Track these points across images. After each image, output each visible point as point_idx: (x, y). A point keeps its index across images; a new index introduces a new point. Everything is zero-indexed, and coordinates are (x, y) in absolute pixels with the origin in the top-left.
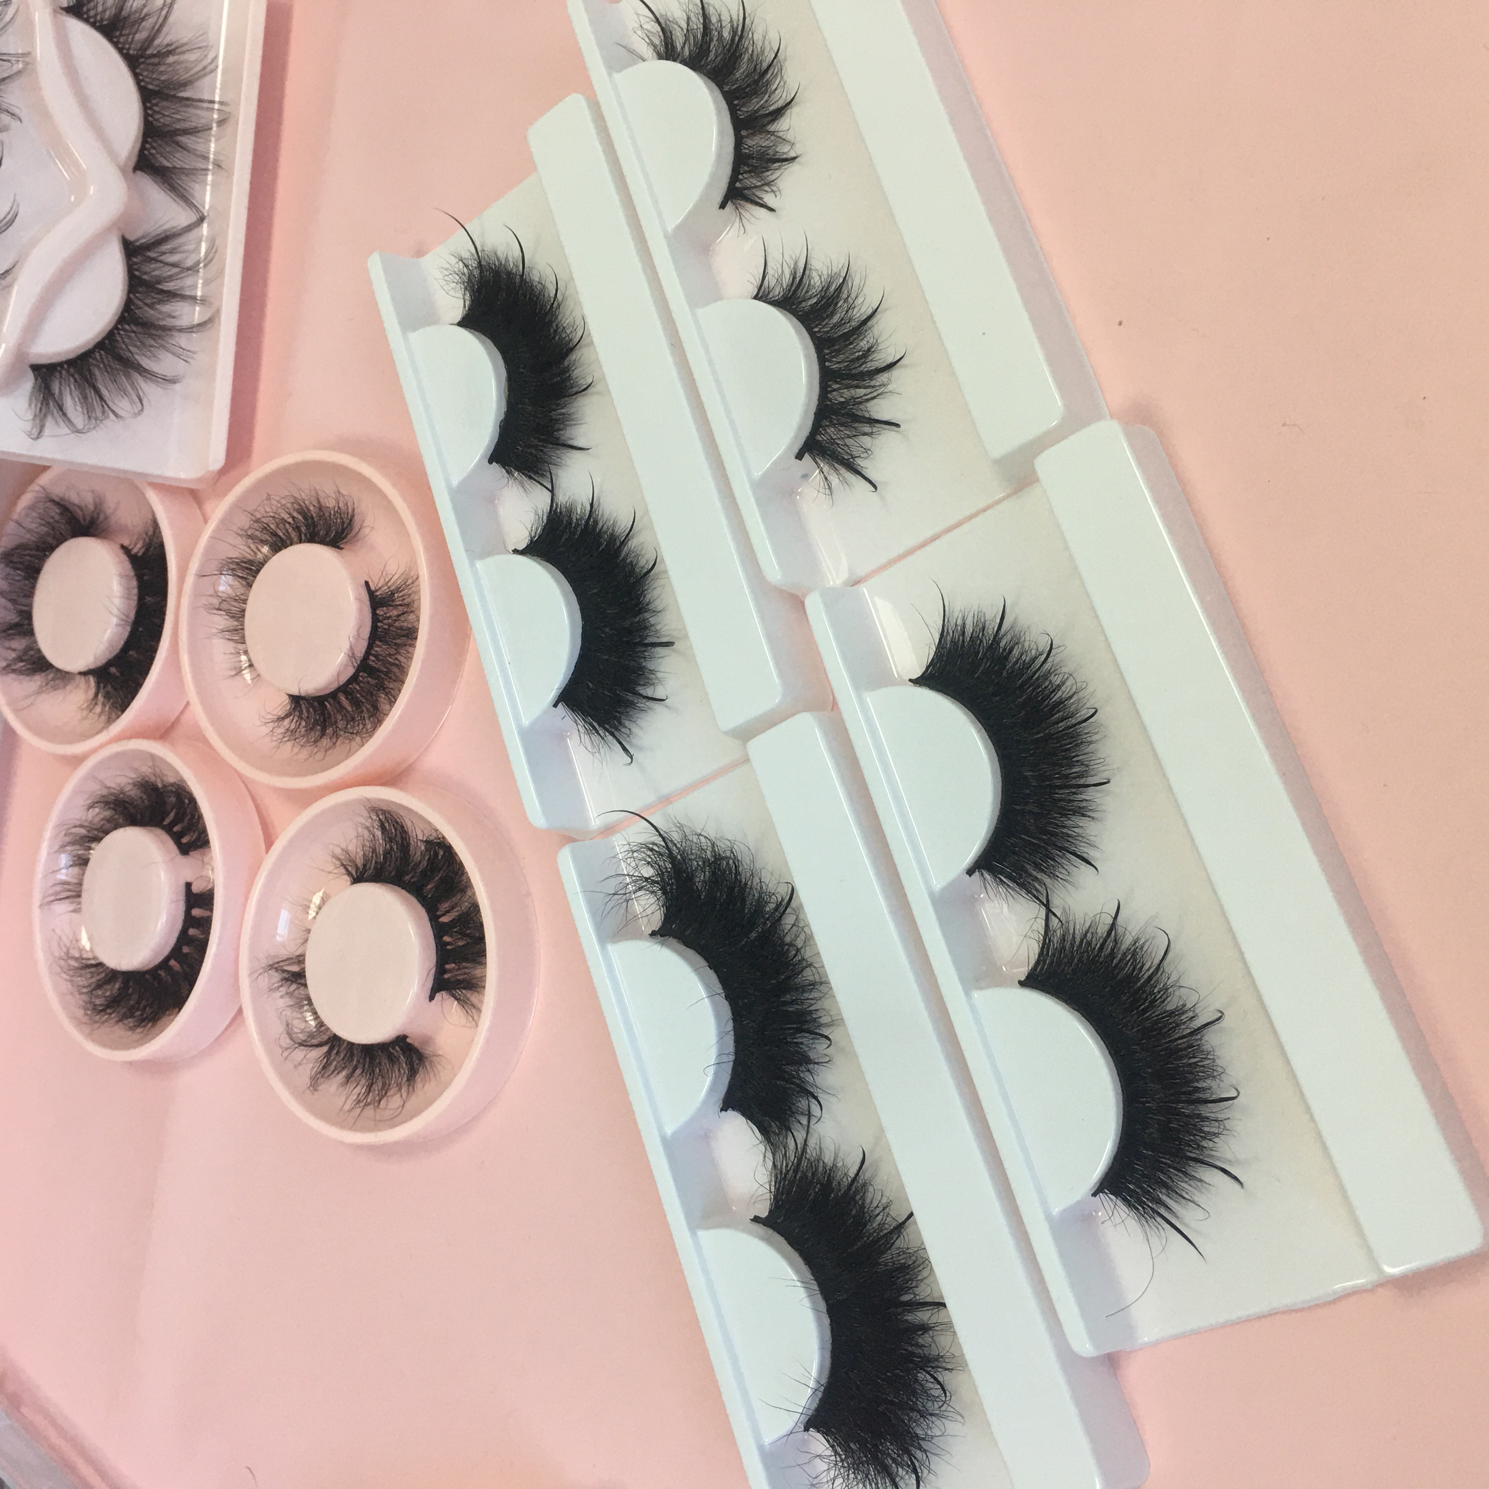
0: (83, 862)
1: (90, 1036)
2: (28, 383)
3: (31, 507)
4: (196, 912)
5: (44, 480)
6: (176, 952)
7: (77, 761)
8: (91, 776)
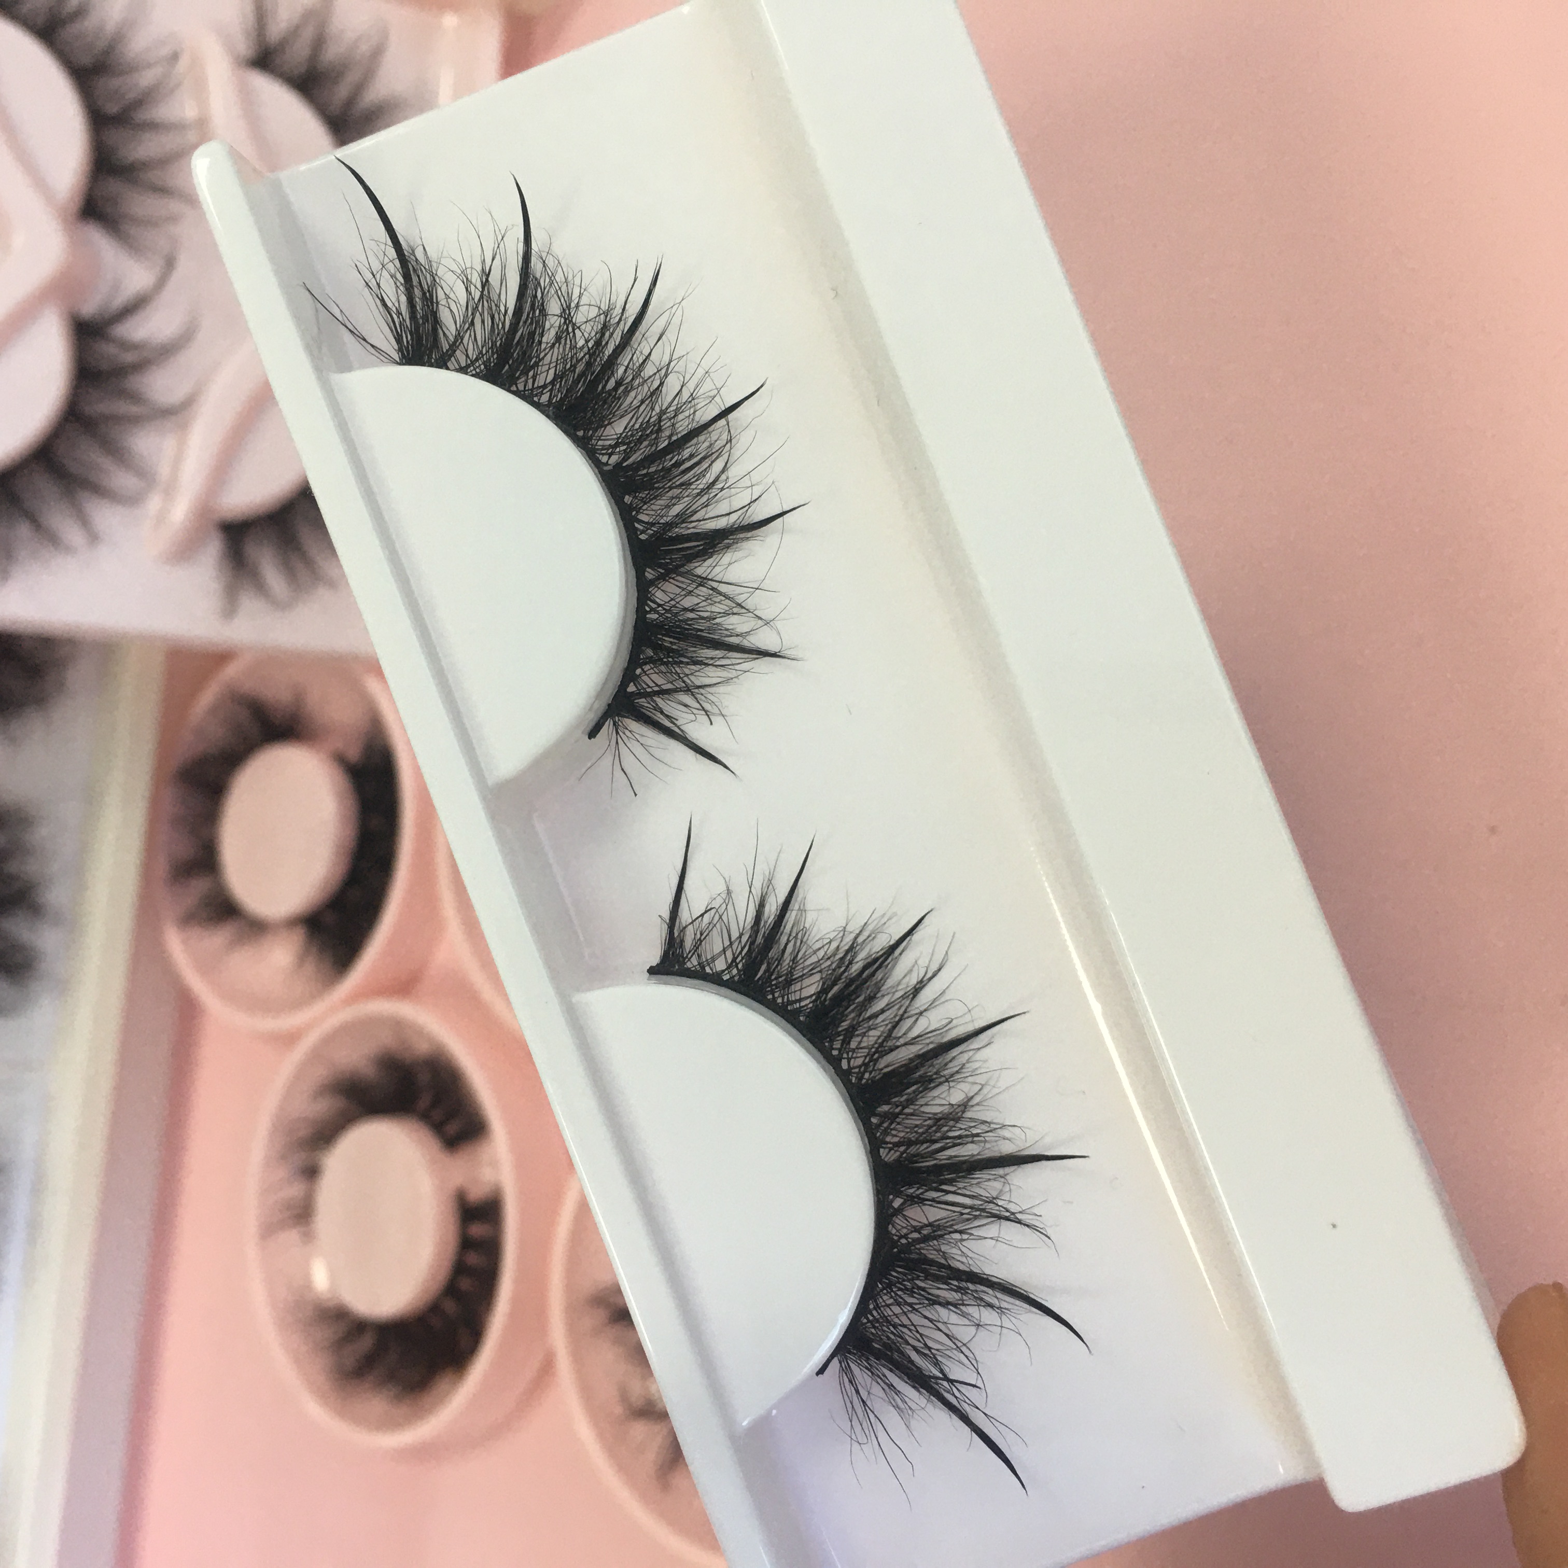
0: (311, 1172)
1: (342, 1413)
2: (213, 548)
3: (214, 710)
4: (477, 1230)
5: (231, 672)
6: (451, 1289)
7: (290, 1039)
8: (316, 1055)
